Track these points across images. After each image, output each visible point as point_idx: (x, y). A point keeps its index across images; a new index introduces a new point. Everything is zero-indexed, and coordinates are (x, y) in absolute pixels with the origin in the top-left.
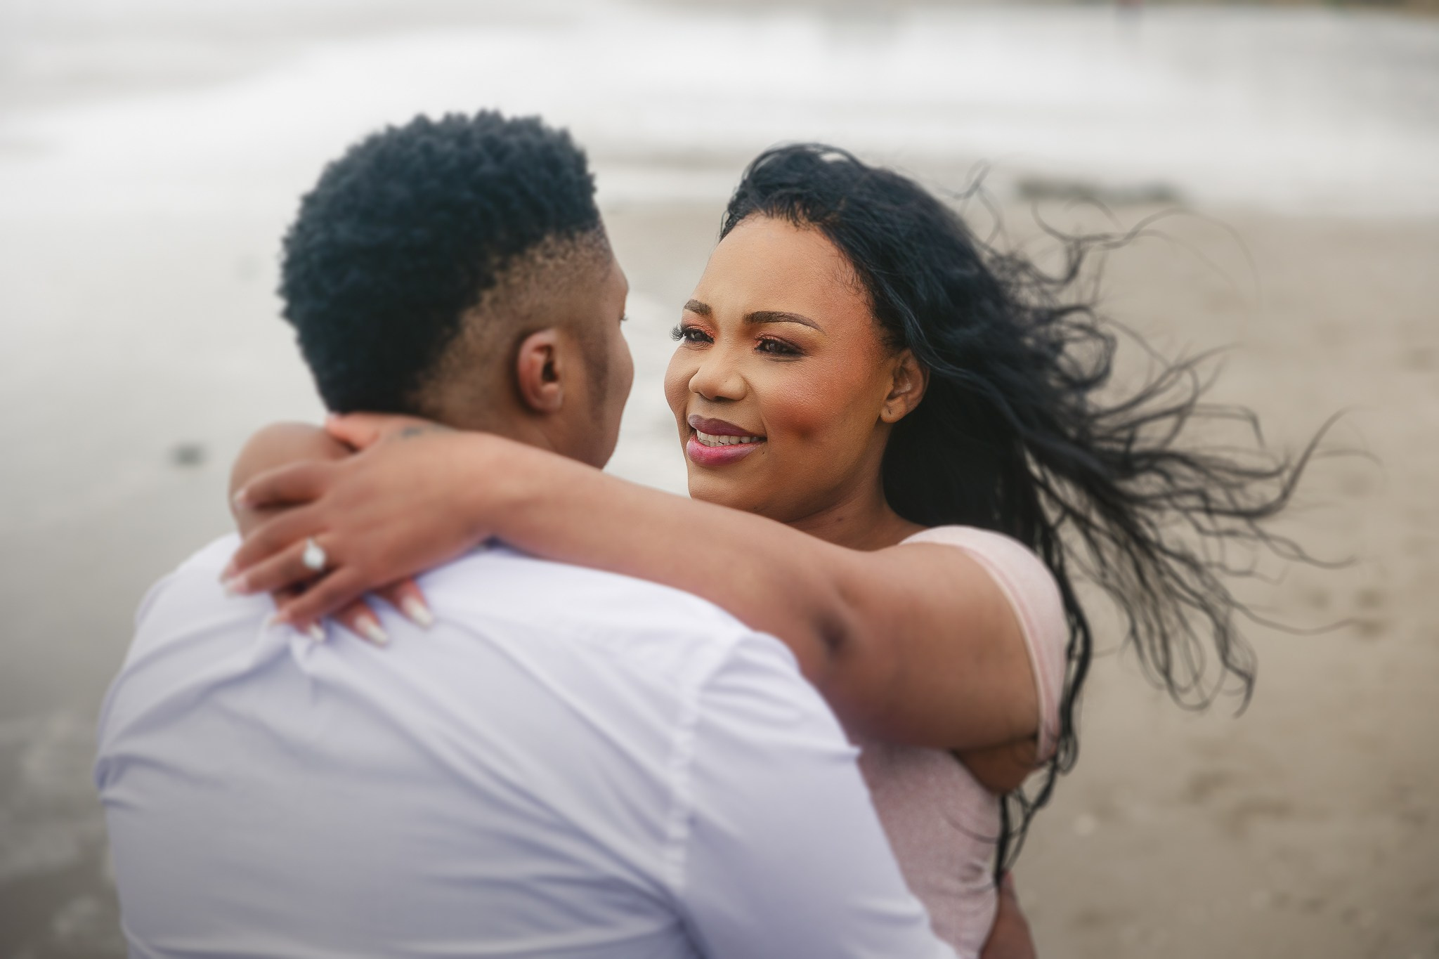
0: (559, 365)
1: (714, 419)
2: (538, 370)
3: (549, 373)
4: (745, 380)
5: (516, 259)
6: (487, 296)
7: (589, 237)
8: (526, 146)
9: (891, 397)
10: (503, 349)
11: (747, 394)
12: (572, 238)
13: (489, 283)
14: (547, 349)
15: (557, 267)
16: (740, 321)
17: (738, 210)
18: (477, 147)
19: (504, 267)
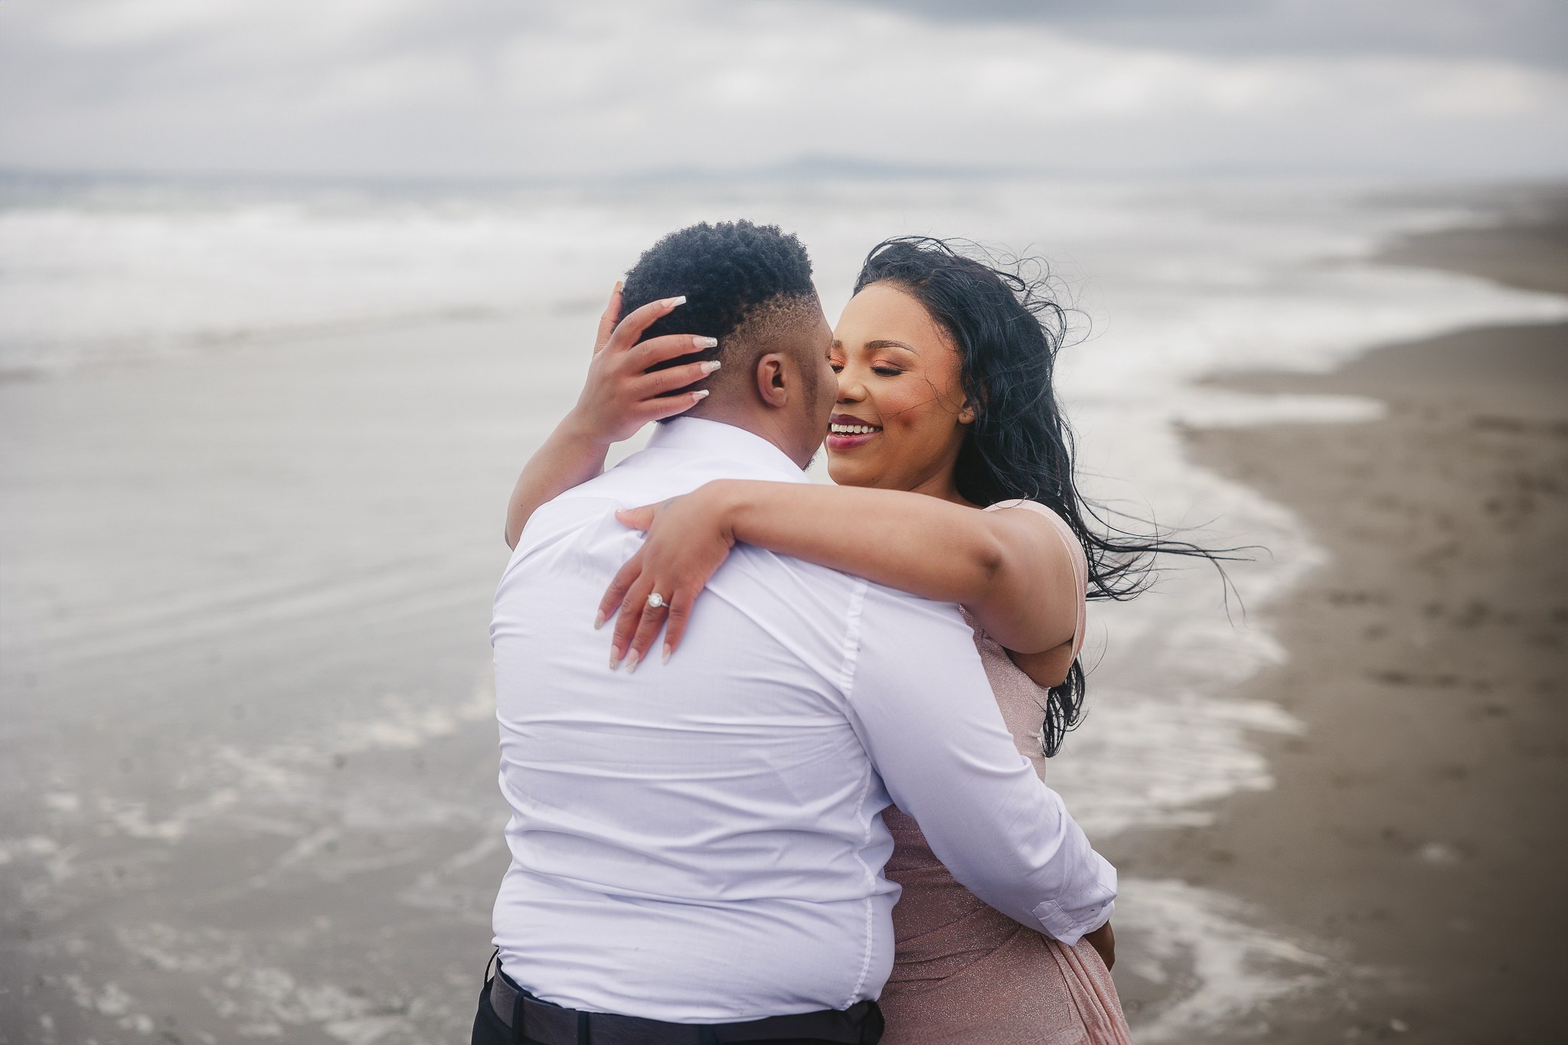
0: (784, 377)
1: (844, 415)
2: (771, 377)
3: (777, 381)
4: (865, 388)
5: (757, 305)
6: (739, 328)
7: (806, 298)
8: (767, 239)
9: (966, 405)
10: (748, 362)
11: (867, 398)
12: (794, 297)
13: (741, 320)
14: (775, 364)
15: (783, 313)
16: (862, 348)
17: (864, 281)
18: (735, 235)
19: (749, 310)
